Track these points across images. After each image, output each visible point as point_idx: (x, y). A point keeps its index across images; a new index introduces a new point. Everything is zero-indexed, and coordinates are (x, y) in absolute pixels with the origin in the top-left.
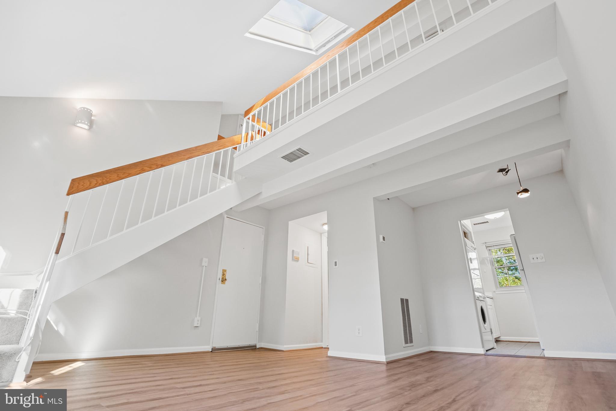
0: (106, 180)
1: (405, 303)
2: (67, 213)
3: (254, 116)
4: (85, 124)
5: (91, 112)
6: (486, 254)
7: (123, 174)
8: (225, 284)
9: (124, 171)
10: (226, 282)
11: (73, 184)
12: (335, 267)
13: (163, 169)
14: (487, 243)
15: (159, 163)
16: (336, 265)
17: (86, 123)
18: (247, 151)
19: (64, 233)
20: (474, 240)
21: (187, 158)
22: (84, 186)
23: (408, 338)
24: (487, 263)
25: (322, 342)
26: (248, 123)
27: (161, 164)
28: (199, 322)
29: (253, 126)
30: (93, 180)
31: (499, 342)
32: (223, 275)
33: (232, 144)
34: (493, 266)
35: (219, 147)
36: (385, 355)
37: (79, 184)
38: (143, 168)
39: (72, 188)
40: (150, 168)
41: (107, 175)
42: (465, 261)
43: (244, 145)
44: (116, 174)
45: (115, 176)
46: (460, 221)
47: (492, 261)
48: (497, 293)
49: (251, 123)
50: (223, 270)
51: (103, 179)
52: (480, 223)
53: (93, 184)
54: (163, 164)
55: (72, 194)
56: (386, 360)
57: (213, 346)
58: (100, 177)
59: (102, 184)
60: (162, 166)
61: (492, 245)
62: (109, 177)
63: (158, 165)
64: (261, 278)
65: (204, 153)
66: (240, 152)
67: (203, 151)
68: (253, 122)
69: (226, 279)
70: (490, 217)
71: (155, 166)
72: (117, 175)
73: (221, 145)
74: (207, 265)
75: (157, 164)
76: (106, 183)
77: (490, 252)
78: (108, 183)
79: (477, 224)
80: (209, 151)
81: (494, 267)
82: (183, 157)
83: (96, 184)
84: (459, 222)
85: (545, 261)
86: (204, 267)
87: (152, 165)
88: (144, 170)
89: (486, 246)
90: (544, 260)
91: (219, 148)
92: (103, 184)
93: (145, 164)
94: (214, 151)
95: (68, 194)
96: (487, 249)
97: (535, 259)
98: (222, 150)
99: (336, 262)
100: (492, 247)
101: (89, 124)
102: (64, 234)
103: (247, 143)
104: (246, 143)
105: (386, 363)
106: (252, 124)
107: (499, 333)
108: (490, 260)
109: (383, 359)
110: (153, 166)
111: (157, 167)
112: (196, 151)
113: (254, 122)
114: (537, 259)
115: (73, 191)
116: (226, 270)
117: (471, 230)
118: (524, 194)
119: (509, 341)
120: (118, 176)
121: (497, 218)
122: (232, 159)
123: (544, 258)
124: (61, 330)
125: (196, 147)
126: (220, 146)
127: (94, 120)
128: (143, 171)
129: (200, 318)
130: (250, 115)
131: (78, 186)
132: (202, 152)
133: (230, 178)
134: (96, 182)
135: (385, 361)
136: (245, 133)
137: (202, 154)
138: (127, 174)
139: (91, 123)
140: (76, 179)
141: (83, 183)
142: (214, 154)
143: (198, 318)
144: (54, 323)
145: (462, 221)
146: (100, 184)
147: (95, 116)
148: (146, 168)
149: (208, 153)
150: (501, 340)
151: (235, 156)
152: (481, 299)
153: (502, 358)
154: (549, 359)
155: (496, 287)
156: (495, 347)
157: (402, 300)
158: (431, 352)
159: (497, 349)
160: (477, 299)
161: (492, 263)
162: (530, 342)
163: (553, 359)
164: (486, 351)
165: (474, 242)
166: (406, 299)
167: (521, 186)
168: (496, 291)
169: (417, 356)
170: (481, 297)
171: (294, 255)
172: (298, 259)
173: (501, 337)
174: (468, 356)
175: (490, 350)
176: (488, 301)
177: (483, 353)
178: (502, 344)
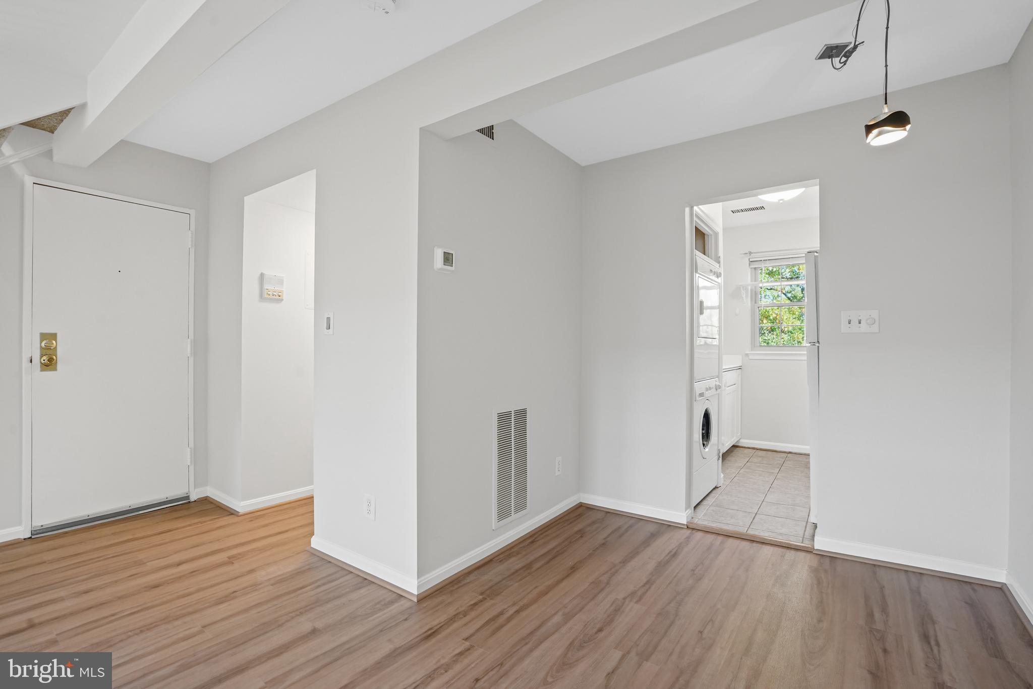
1: (513, 423)
6: (746, 278)
12: (326, 332)
14: (752, 253)
16: (328, 327)
20: (721, 254)
23: (513, 502)
24: (743, 296)
31: (738, 448)
34: (755, 303)
36: (418, 578)
46: (692, 208)
47: (755, 292)
48: (751, 357)
52: (746, 210)
56: (418, 592)
61: (762, 259)
64: (190, 342)
70: (770, 197)
77: (755, 273)
79: (738, 211)
81: (757, 305)
84: (687, 210)
85: (878, 332)
89: (750, 260)
90: (875, 329)
96: (751, 266)
97: (855, 323)
99: (328, 320)
100: (761, 262)
105: (415, 600)
107: (739, 434)
108: (751, 290)
109: (411, 584)
114: (860, 323)
117: (719, 229)
118: (889, 132)
119: (754, 448)
121: (785, 200)
123: (876, 325)
145: (695, 208)
150: (740, 445)
152: (708, 394)
153: (722, 543)
154: (822, 556)
155: (753, 346)
156: (717, 489)
157: (504, 418)
158: (581, 505)
159: (723, 487)
160: (697, 398)
161: (755, 296)
162: (790, 453)
163: (832, 559)
164: (695, 507)
165: (719, 257)
166: (516, 412)
167: (886, 103)
168: (750, 354)
169: (530, 540)
170: (710, 389)
171: (266, 286)
172: (277, 297)
173: (741, 441)
174: (651, 528)
175: (705, 502)
176: (729, 378)
177: (684, 521)
178: (738, 460)
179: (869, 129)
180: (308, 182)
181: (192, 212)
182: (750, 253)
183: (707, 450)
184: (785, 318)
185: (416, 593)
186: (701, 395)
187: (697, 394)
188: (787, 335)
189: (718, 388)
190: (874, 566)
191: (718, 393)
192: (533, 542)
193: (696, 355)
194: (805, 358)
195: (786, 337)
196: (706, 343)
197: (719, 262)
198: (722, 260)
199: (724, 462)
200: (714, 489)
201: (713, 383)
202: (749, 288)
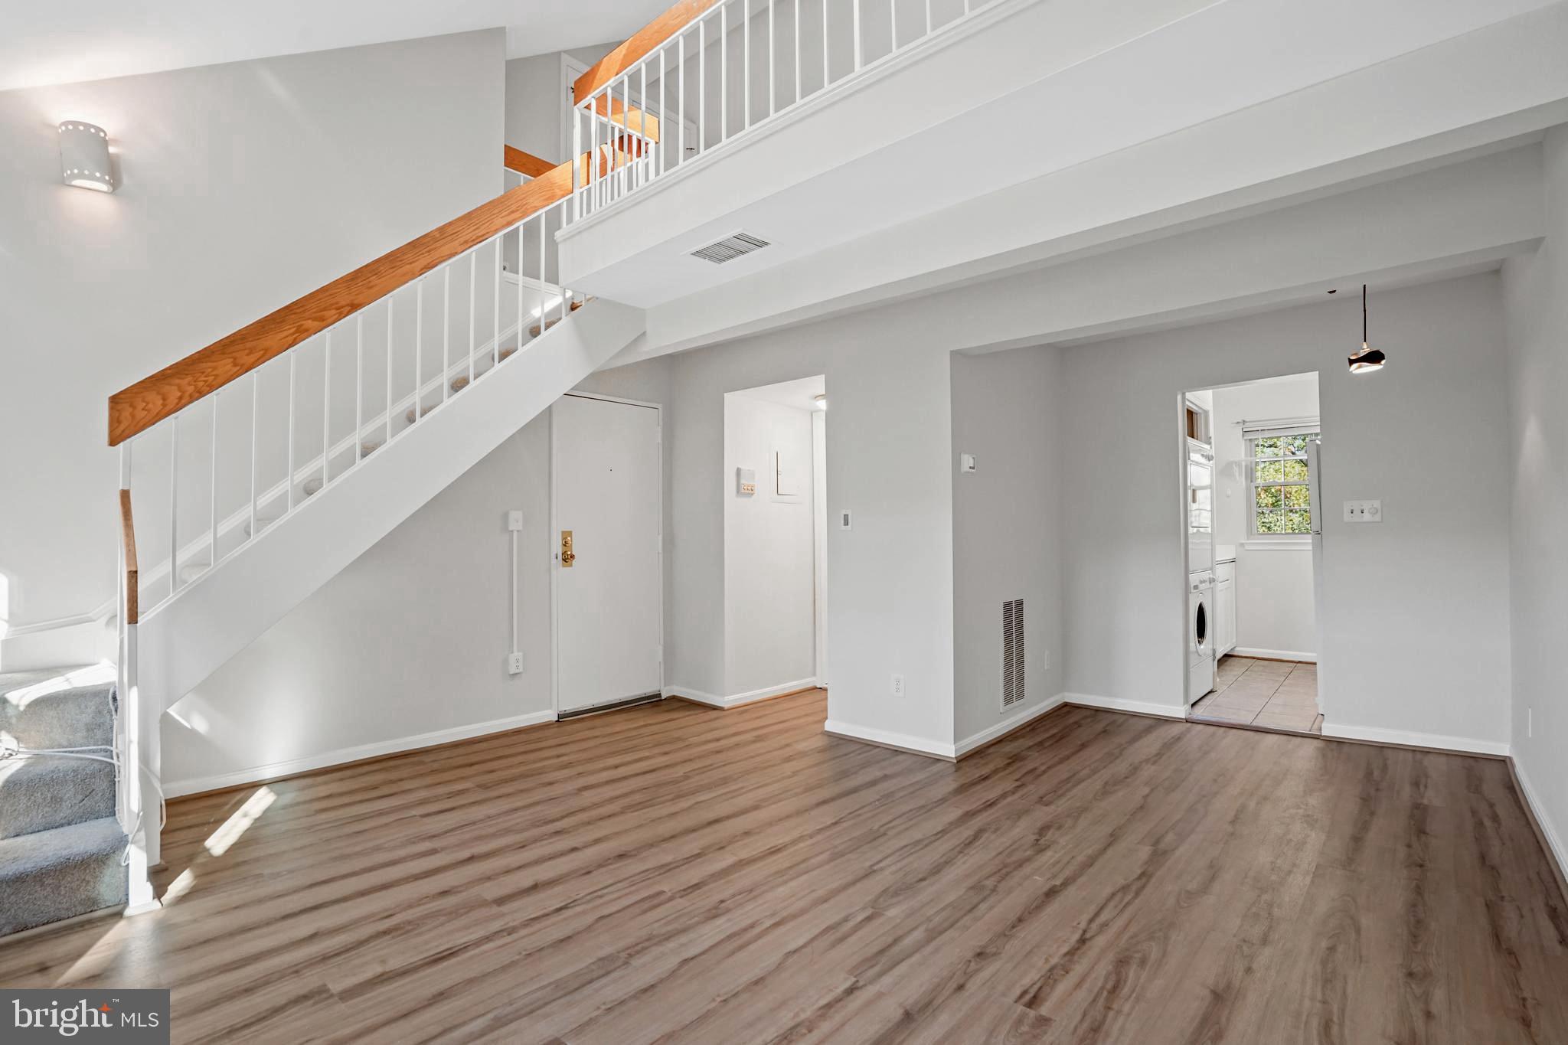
0: (205, 381)
1: (1014, 613)
2: (125, 496)
3: (602, 99)
4: (97, 180)
5: (102, 134)
6: (1239, 452)
7: (248, 355)
8: (571, 566)
9: (249, 345)
10: (574, 561)
11: (118, 410)
12: (844, 528)
13: (358, 316)
14: (1247, 422)
15: (344, 299)
16: (846, 523)
17: (98, 175)
18: (591, 227)
19: (134, 569)
20: (1212, 433)
21: (422, 270)
22: (149, 411)
23: (1014, 687)
24: (1237, 474)
25: (814, 674)
26: (586, 121)
27: (348, 302)
28: (521, 664)
29: (603, 127)
30: (168, 387)
31: (1233, 658)
32: (565, 545)
33: (547, 199)
34: (1251, 481)
35: (509, 214)
36: (955, 743)
37: (132, 406)
38: (302, 325)
39: (119, 422)
40: (322, 319)
41: (204, 365)
42: (1179, 494)
43: (582, 194)
44: (229, 358)
45: (225, 365)
46: (1184, 396)
47: (1251, 468)
48: (1247, 547)
49: (597, 118)
50: (563, 533)
51: (195, 381)
53: (172, 399)
54: (356, 302)
55: (123, 440)
56: (956, 753)
57: (560, 710)
58: (187, 375)
59: (197, 395)
60: (354, 307)
61: (1259, 429)
62: (212, 371)
63: (342, 307)
64: (660, 537)
65: (466, 242)
66: (571, 225)
67: (468, 237)
68: (600, 116)
69: (572, 557)
71: (334, 312)
72: (232, 360)
73: (514, 208)
74: (521, 528)
75: (337, 303)
76: (208, 389)
77: (1251, 446)
78: (212, 388)
80: (482, 233)
81: (1253, 485)
82: (408, 266)
83: (180, 398)
84: (1179, 397)
85: (1380, 521)
86: (515, 534)
87: (325, 309)
88: (306, 330)
89: (1245, 430)
90: (1378, 518)
91: (510, 218)
92: (201, 394)
93: (303, 311)
94: (496, 231)
95: (113, 442)
96: (1245, 438)
97: (1357, 512)
98: (520, 224)
99: (846, 517)
100: (1258, 433)
101: (107, 178)
102: (136, 572)
103: (590, 185)
104: (587, 187)
105: (955, 761)
106: (600, 122)
107: (1234, 640)
108: (1246, 466)
109: (949, 750)
110: (326, 313)
111: (340, 313)
112: (442, 242)
113: (605, 115)
114: (1362, 513)
115: (123, 431)
116: (571, 532)
118: (1367, 366)
119: (1254, 658)
120: (235, 365)
122: (552, 245)
123: (1379, 513)
124: (199, 724)
125: (441, 230)
126: (513, 212)
127: (117, 156)
128: (302, 333)
129: (521, 654)
130: (590, 99)
131: (133, 416)
132: (462, 240)
133: (553, 278)
134: (179, 394)
135: (954, 756)
136: (582, 154)
137: (463, 247)
138: (262, 352)
139: (113, 172)
140: (122, 396)
141: (143, 401)
142: (497, 238)
143: (517, 654)
144: (180, 715)
145: (1187, 394)
146: (191, 396)
147: (115, 142)
148: (309, 324)
149: (480, 242)
150: (1235, 654)
151: (558, 234)
152: (1202, 587)
153: (1225, 732)
154: (1330, 741)
155: (1250, 533)
156: (1212, 694)
157: (1007, 606)
158: (1066, 705)
159: (1219, 692)
160: (1192, 591)
161: (1250, 474)
162: (1300, 662)
163: (1337, 744)
164: (1193, 705)
165: (1210, 438)
166: (1016, 602)
167: (1365, 341)
168: (1247, 543)
169: (1031, 727)
170: (1204, 581)
171: (743, 481)
172: (750, 492)
173: (1237, 649)
174: (1148, 722)
175: (1201, 703)
176: (1222, 572)
177: (1183, 716)
178: (1234, 670)
179: (1352, 362)
180: (818, 384)
181: (660, 406)
182: (1244, 422)
183: (1202, 647)
184: (1294, 490)
185: (953, 755)
186: (1196, 587)
187: (1192, 586)
188: (1297, 515)
189: (1212, 581)
190: (1382, 748)
191: (1211, 586)
192: (1033, 729)
193: (1190, 546)
194: (1310, 548)
195: (1296, 518)
196: (1198, 531)
197: (1210, 443)
198: (1213, 441)
199: (1221, 667)
200: (1209, 692)
201: (1206, 575)
202: (1244, 464)
